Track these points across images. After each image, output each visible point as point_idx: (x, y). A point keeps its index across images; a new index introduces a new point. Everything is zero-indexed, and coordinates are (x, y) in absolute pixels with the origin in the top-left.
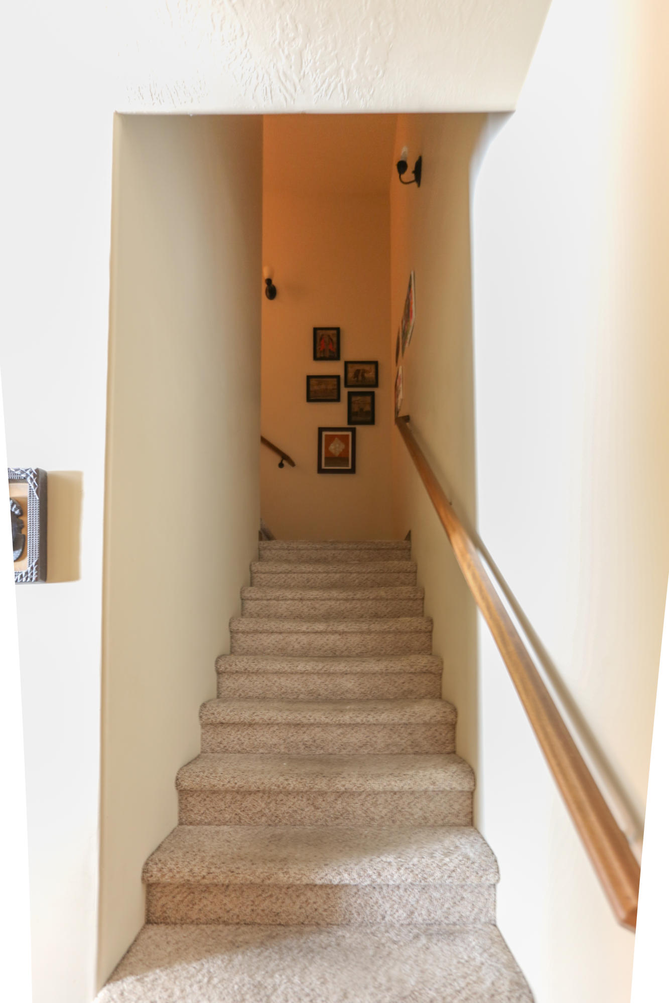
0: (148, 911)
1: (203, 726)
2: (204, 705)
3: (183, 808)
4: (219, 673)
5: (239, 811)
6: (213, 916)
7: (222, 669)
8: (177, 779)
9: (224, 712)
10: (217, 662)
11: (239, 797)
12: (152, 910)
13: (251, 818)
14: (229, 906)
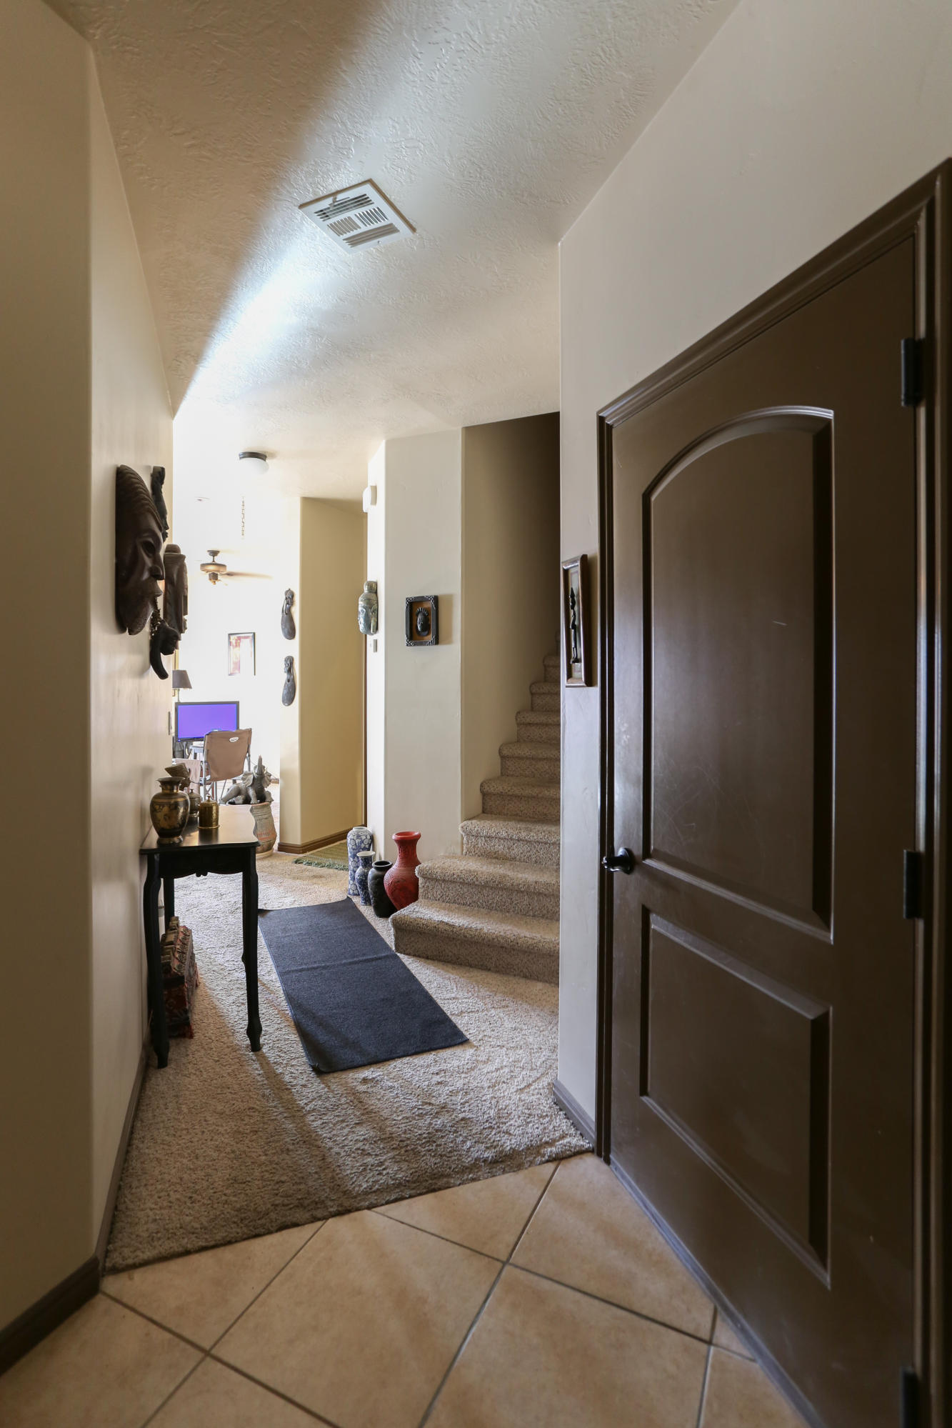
0: (483, 808)
1: (518, 725)
2: (519, 713)
3: (503, 767)
4: (532, 694)
5: (533, 770)
6: (514, 813)
7: (534, 691)
8: (500, 749)
9: (531, 718)
10: (531, 686)
11: (534, 762)
12: (485, 807)
13: (540, 775)
14: (522, 808)
